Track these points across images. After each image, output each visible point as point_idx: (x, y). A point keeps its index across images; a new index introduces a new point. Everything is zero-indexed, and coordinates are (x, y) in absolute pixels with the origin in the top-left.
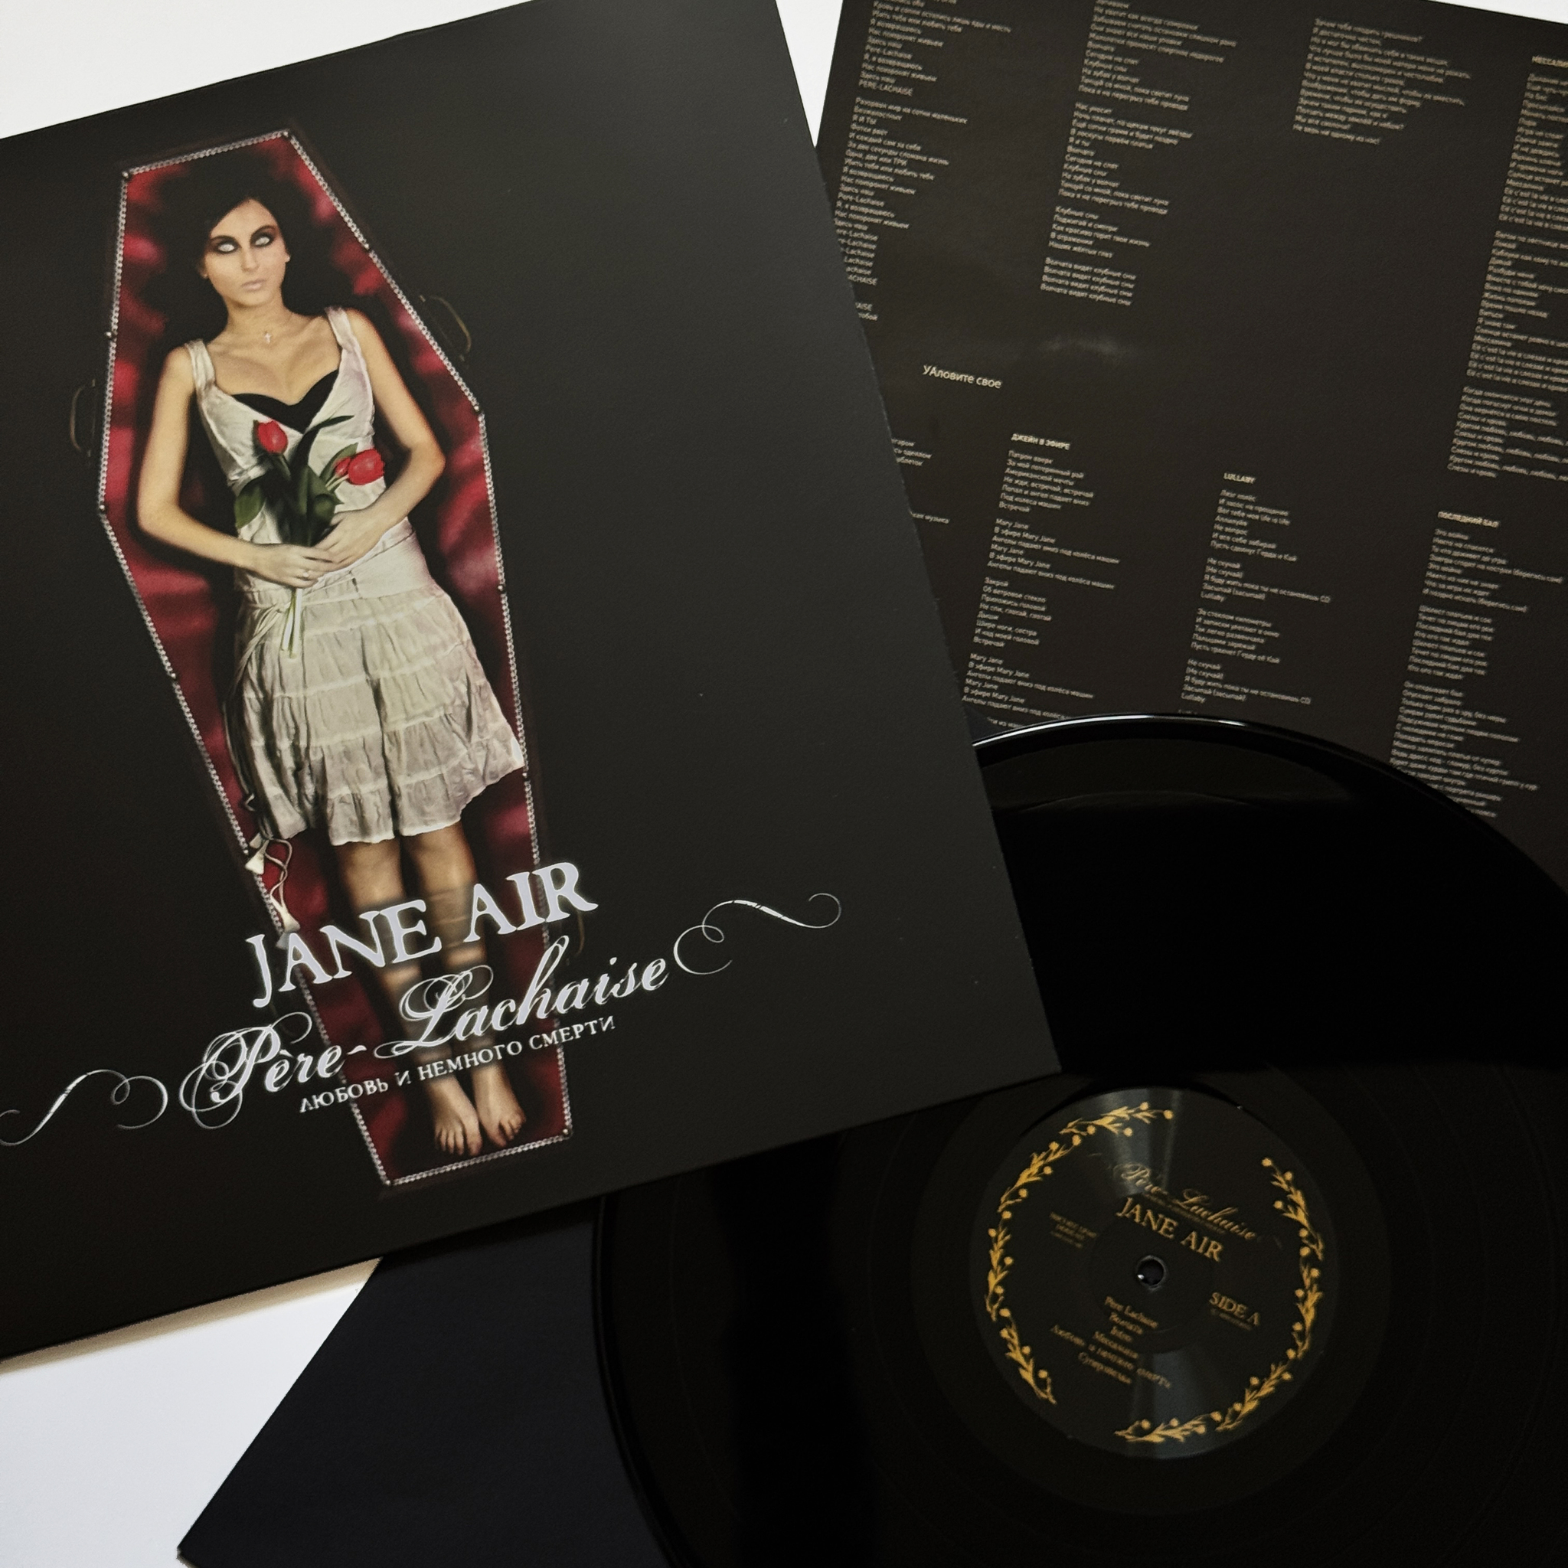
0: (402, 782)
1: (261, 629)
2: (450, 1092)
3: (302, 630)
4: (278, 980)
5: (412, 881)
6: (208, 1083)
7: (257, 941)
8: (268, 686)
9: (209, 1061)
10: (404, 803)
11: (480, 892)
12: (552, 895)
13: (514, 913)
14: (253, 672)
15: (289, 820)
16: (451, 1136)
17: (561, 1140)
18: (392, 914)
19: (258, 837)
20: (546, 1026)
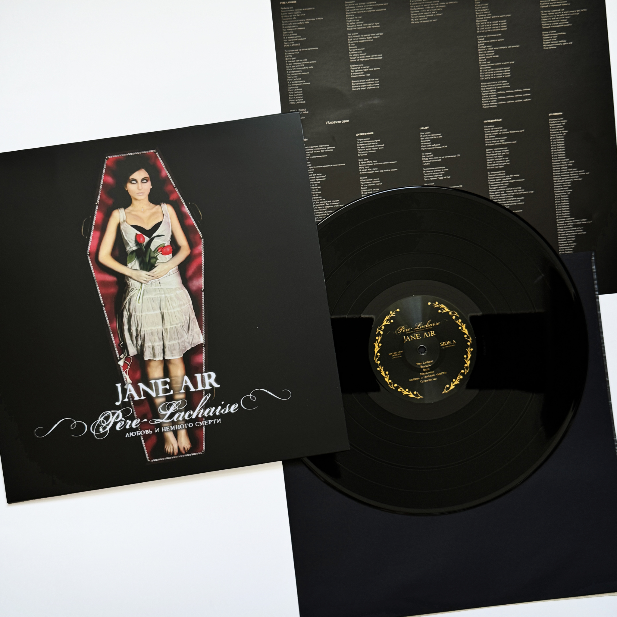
0: (167, 343)
1: (131, 294)
2: (170, 436)
3: (143, 295)
4: (124, 397)
5: (167, 373)
6: (99, 426)
7: (119, 385)
8: (131, 311)
9: (101, 419)
10: (167, 350)
11: (186, 378)
12: (207, 381)
13: (195, 386)
14: (127, 306)
15: (132, 351)
16: (169, 448)
17: (201, 453)
18: (160, 382)
19: (123, 354)
20: (200, 420)
